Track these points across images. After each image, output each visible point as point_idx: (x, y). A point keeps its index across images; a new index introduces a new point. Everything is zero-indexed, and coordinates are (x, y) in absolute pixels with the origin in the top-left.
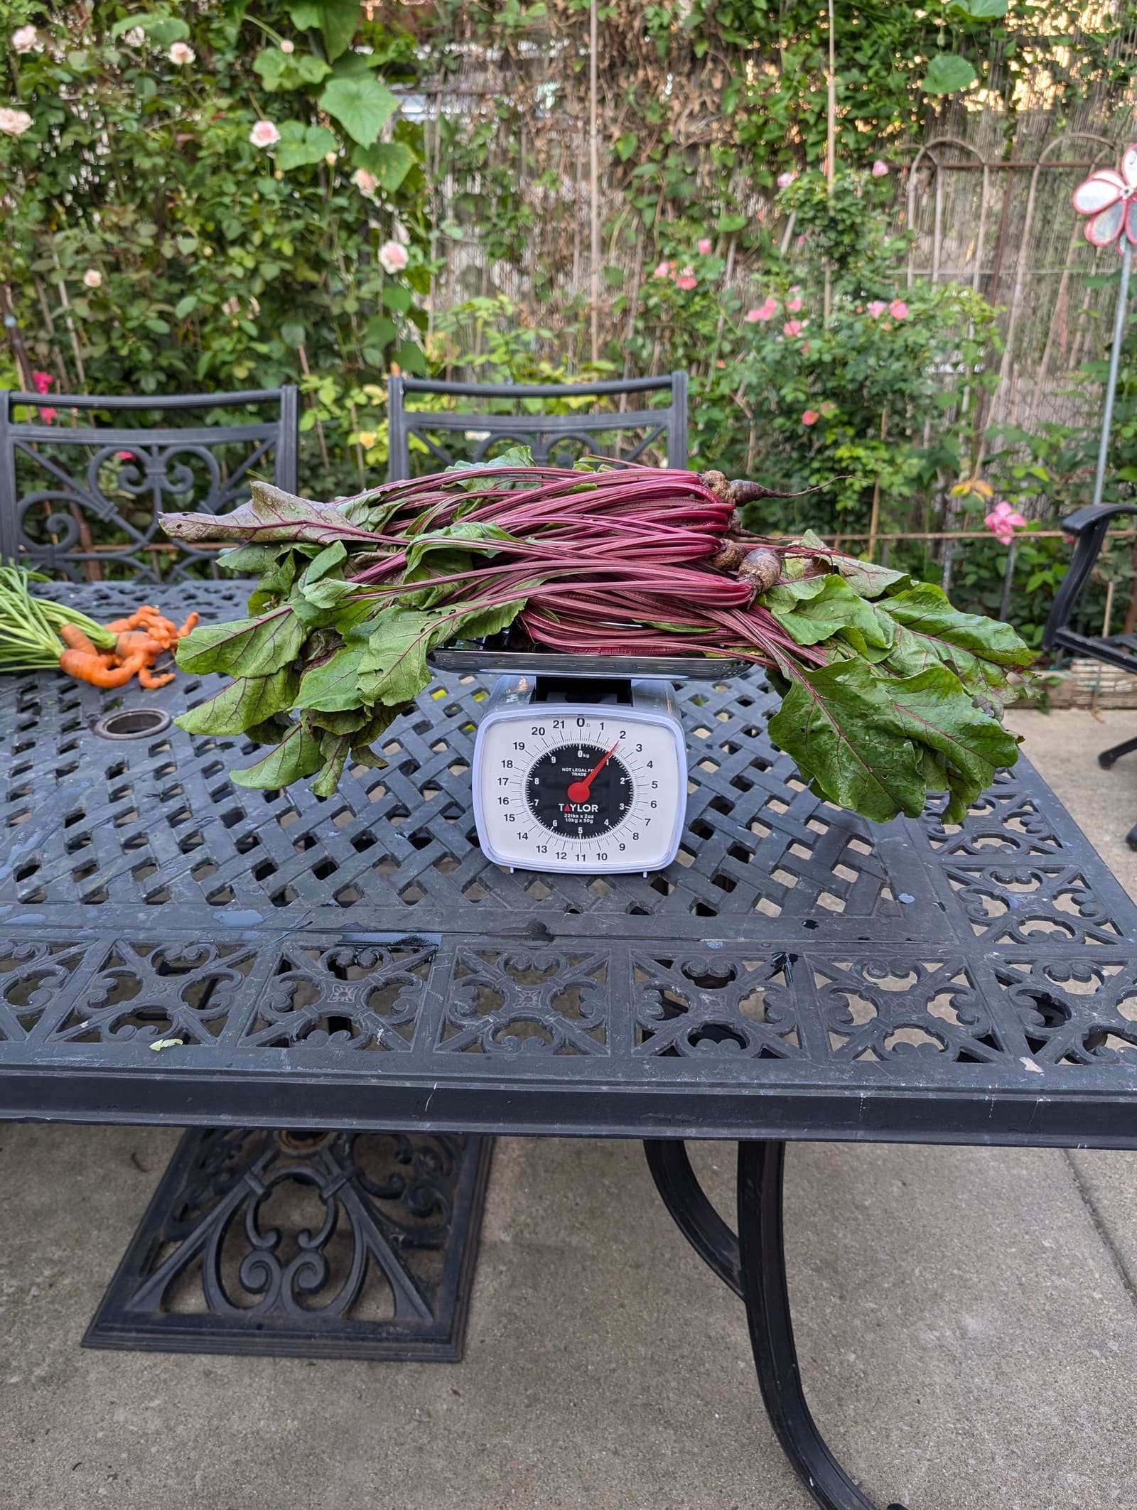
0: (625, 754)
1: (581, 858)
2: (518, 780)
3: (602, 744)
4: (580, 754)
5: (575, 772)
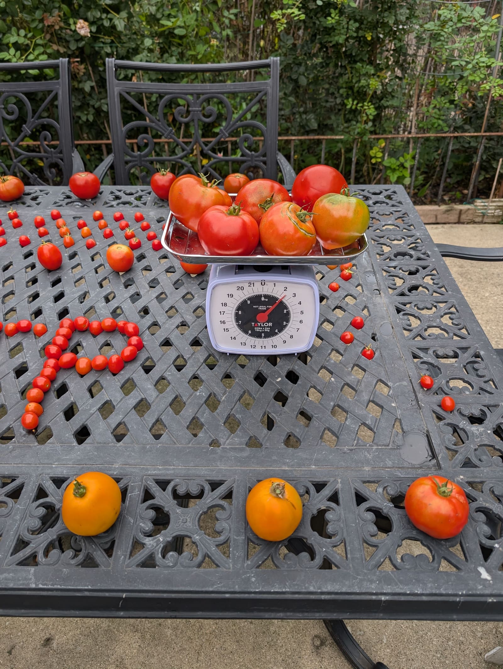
0: (286, 298)
1: (263, 348)
2: (230, 312)
3: (274, 294)
4: (263, 299)
5: (260, 308)
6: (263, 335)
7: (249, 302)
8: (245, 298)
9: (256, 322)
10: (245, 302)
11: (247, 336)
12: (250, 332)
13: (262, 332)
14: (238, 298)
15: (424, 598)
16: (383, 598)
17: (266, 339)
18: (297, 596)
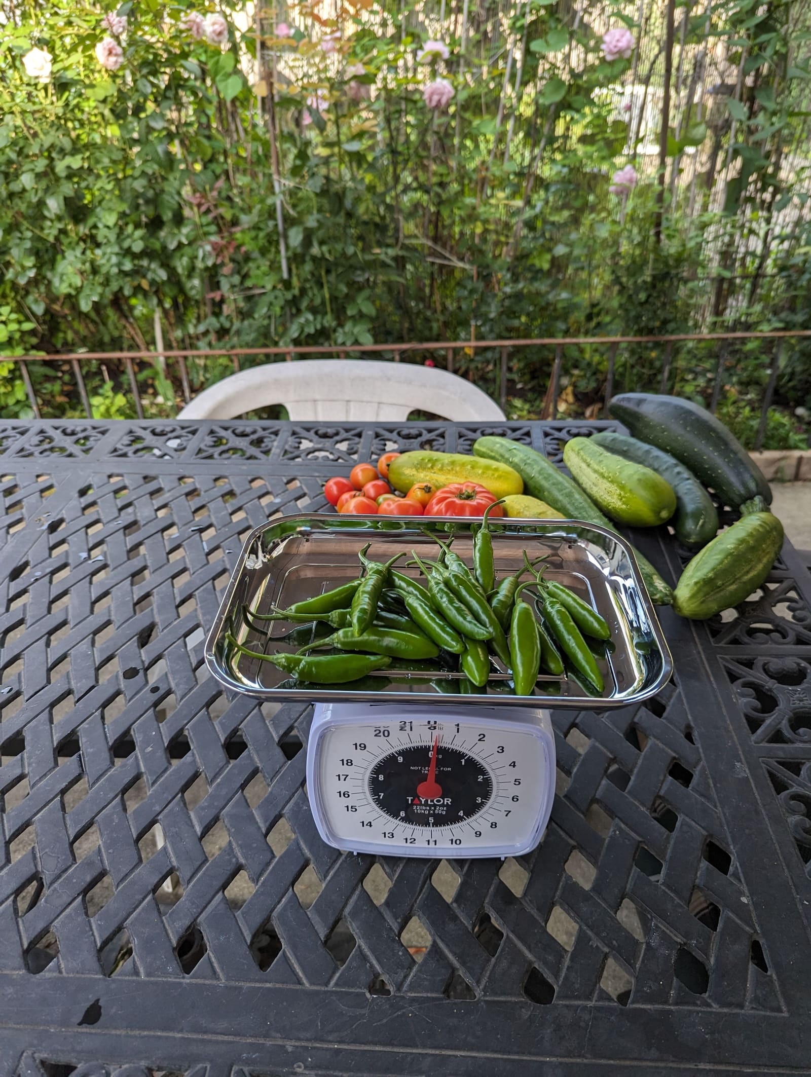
0: (483, 755)
1: (432, 844)
2: (360, 777)
3: (457, 746)
4: (430, 754)
5: (425, 771)
6: (431, 820)
7: (400, 759)
8: (393, 751)
9: (416, 796)
10: (391, 759)
11: (397, 822)
12: (402, 814)
13: (430, 815)
14: (377, 751)
17: (439, 828)
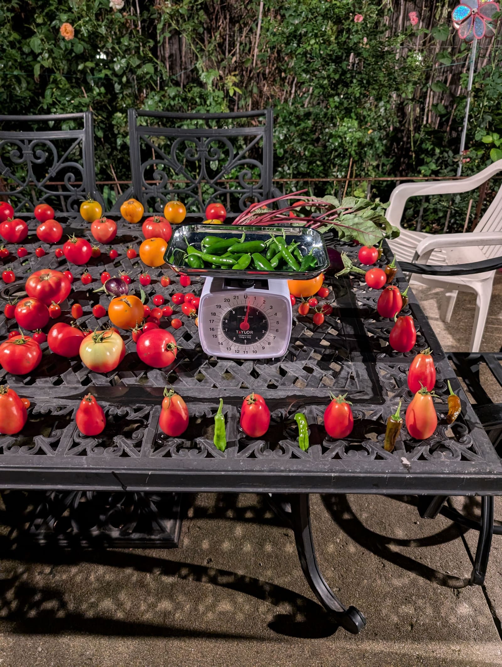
0: (265, 310)
1: (246, 353)
2: (219, 321)
3: (255, 306)
4: (245, 310)
5: (243, 317)
7: (234, 312)
8: (231, 309)
9: (240, 330)
10: (230, 312)
11: (232, 342)
12: (234, 338)
13: (245, 339)
14: (225, 309)
15: (362, 475)
16: (333, 475)
17: (248, 345)
18: (272, 474)
